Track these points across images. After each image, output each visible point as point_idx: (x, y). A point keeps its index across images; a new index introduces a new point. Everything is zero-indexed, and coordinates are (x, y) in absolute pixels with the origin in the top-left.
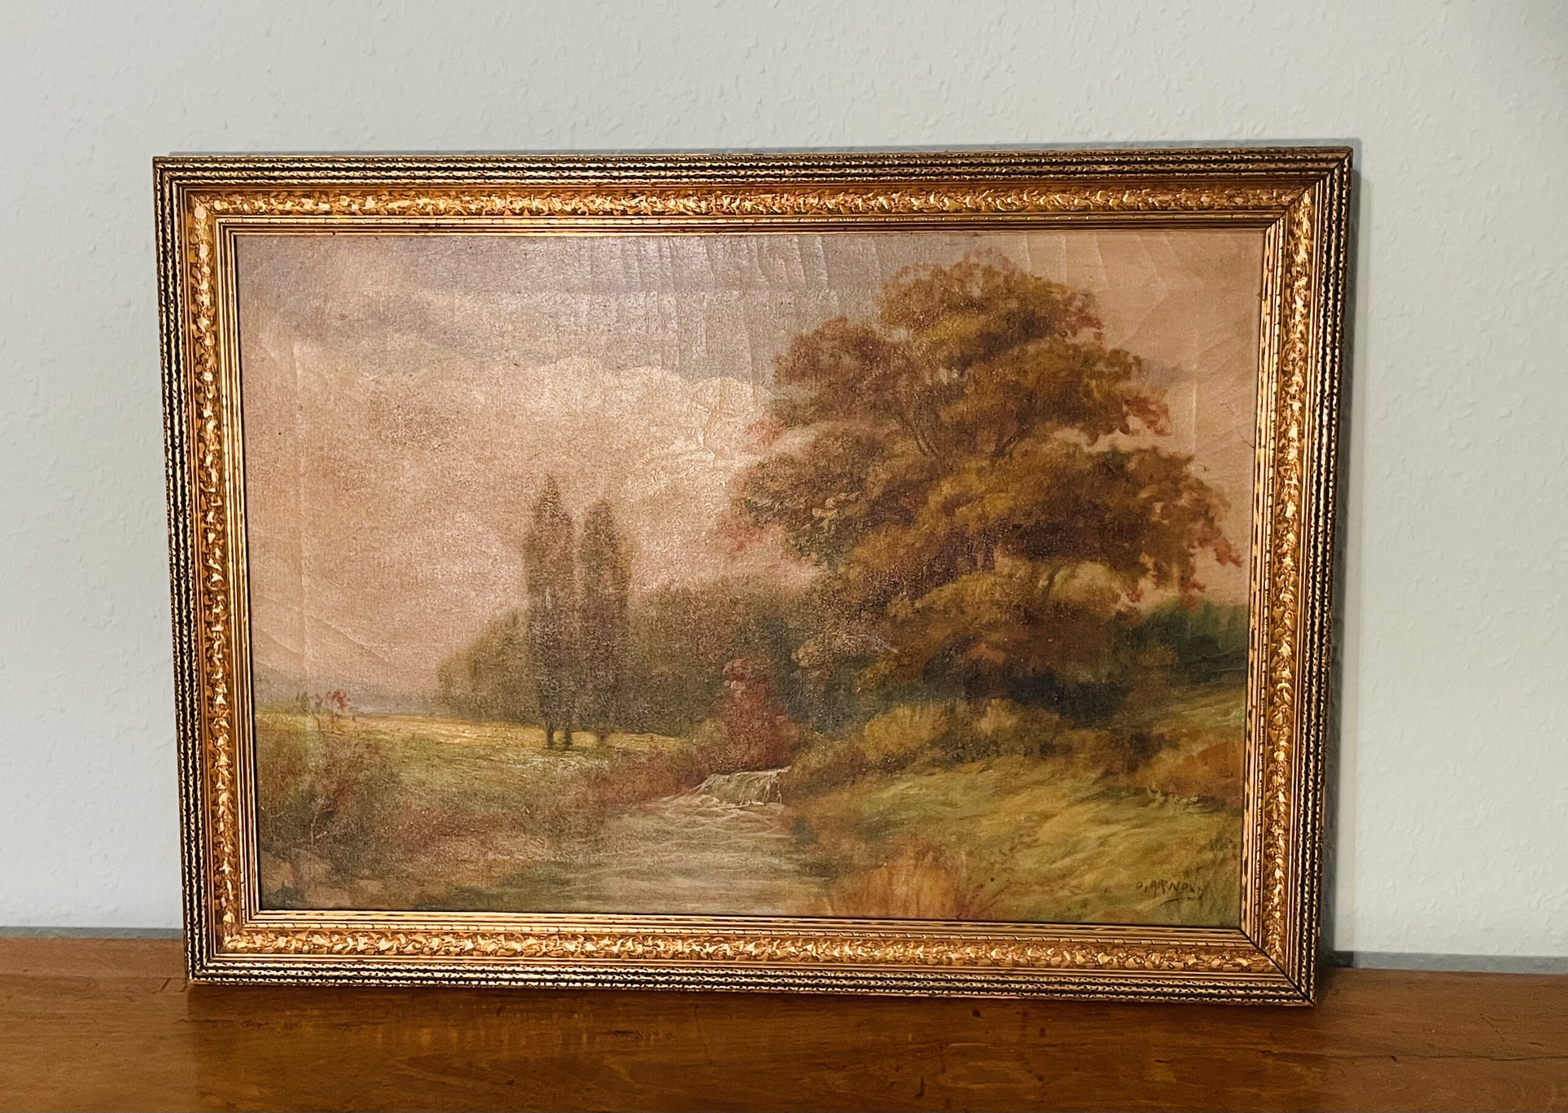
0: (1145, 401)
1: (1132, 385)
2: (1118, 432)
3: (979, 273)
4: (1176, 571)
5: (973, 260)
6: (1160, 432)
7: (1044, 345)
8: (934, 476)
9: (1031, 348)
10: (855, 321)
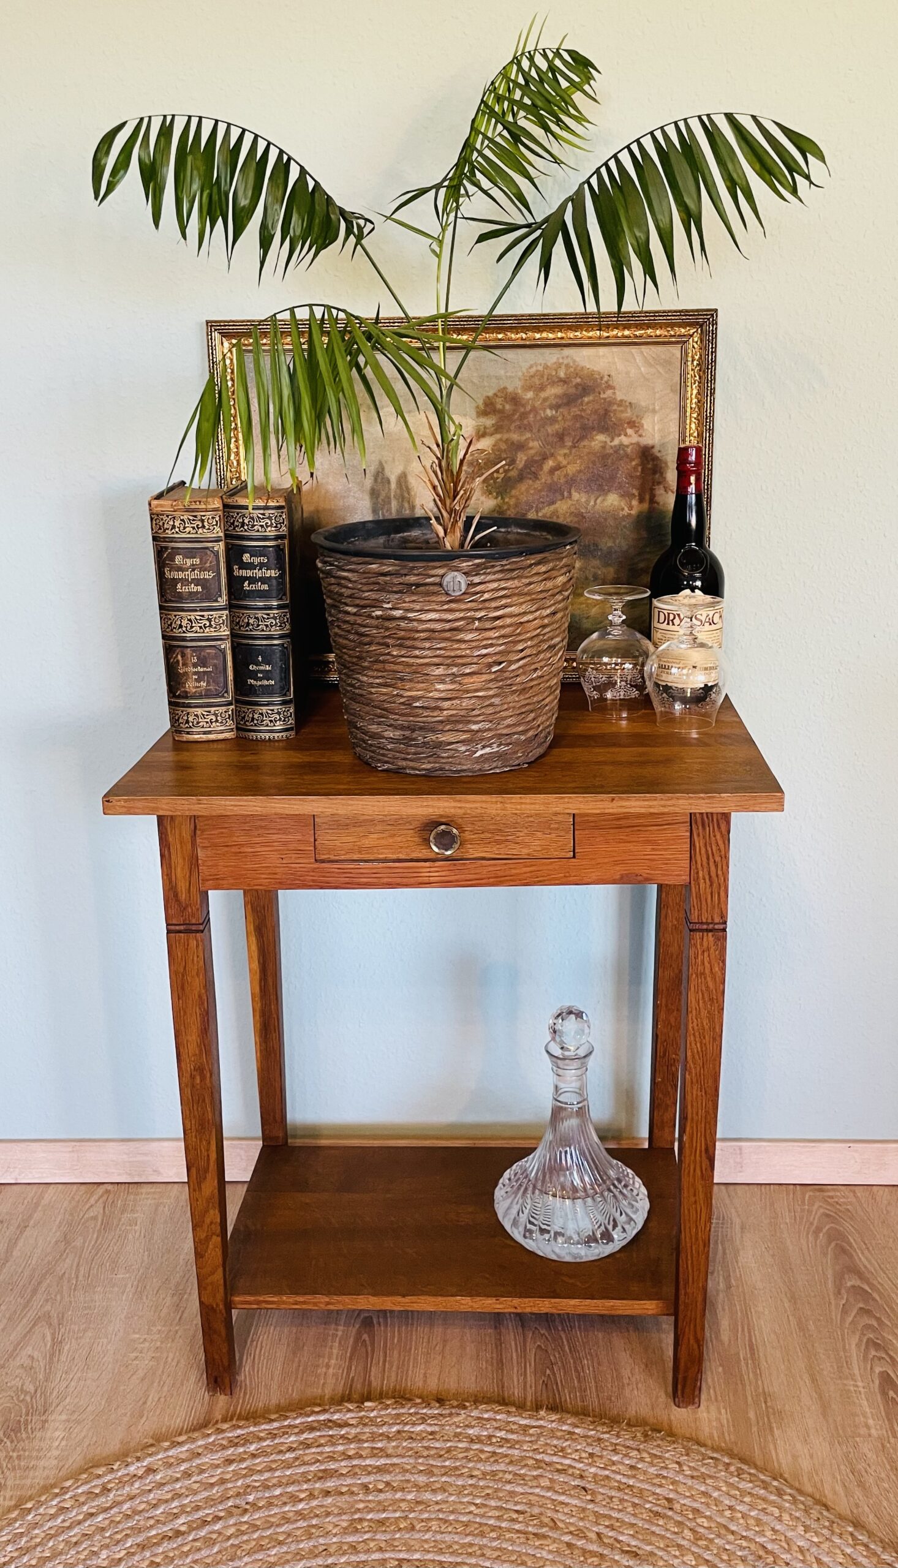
0: (634, 422)
1: (628, 414)
2: (623, 436)
3: (563, 367)
4: (647, 497)
5: (561, 361)
6: (640, 436)
7: (591, 398)
8: (545, 458)
9: (586, 399)
10: (510, 389)
